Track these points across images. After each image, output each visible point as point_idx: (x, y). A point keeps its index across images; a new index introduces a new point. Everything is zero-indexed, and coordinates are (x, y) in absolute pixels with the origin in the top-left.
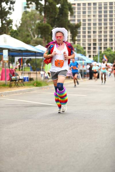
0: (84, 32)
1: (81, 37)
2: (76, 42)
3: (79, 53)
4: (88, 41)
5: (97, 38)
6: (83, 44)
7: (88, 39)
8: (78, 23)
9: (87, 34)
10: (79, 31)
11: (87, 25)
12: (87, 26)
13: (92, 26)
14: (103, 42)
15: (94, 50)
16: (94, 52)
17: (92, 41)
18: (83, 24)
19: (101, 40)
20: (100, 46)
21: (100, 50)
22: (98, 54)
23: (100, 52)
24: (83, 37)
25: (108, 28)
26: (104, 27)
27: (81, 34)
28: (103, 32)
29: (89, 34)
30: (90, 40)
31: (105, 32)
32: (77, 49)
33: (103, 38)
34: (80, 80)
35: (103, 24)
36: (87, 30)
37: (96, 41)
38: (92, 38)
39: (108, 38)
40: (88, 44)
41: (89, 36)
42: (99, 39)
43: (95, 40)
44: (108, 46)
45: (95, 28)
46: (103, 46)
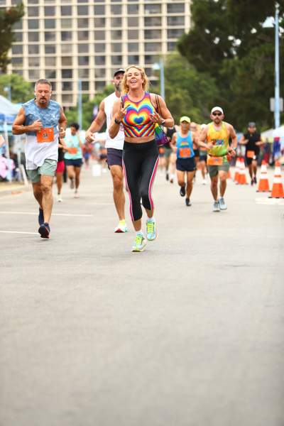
0: (34, 37)
1: (26, 50)
2: (10, 67)
3: (19, 102)
4: (46, 64)
5: (75, 53)
6: (31, 73)
7: (46, 58)
8: (15, 6)
9: (42, 41)
10: (17, 31)
11: (42, 12)
12: (42, 16)
13: (58, 15)
14: (92, 65)
15: (67, 92)
16: (65, 97)
17: (59, 61)
18: (29, 8)
19: (86, 59)
20: (85, 80)
21: (85, 92)
22: (78, 103)
23: (85, 99)
24: (30, 52)
25: (108, 23)
26: (95, 19)
27: (26, 41)
28: (91, 35)
29: (49, 43)
30: (51, 61)
31: (100, 35)
32: (12, 88)
33: (92, 53)
34: (23, 184)
35: (91, 10)
36: (42, 29)
37: (70, 64)
38: (59, 53)
39: (108, 52)
40: (47, 71)
41: (51, 49)
42: (79, 58)
43: (66, 60)
44: (109, 78)
45: (66, 23)
46: (92, 79)
